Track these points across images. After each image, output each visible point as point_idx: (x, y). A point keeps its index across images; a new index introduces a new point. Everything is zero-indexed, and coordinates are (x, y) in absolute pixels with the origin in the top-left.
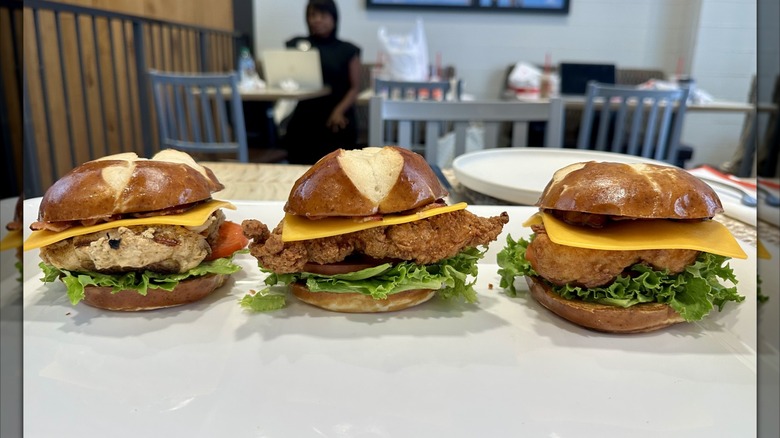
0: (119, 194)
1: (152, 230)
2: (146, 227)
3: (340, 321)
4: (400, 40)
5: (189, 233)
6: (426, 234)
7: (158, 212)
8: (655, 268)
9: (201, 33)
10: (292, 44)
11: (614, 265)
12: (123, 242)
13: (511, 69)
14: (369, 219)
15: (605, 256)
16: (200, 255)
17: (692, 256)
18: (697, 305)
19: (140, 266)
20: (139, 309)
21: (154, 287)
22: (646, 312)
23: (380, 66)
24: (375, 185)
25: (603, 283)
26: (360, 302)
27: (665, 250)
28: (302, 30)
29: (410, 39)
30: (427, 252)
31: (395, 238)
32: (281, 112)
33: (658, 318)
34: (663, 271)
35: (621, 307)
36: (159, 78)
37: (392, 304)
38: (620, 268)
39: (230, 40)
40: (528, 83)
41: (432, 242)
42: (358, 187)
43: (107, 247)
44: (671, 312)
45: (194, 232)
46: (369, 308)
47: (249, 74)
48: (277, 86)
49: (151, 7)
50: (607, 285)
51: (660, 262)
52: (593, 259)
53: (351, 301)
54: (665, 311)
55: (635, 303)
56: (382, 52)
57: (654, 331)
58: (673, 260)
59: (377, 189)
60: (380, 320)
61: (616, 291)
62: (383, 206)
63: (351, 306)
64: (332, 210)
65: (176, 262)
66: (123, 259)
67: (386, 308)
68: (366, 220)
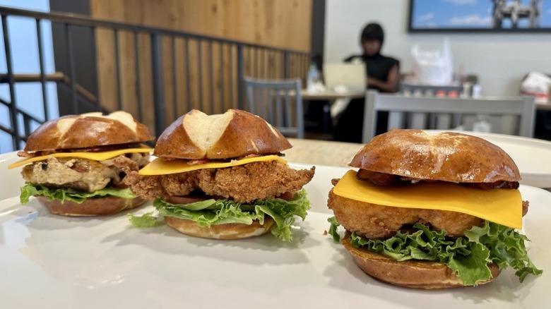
0: (62, 136)
1: (73, 161)
2: (70, 158)
3: (182, 241)
4: (428, 55)
5: (100, 165)
6: (239, 178)
7: (82, 149)
8: (432, 228)
9: (285, 53)
10: (349, 60)
11: (391, 220)
12: (49, 166)
13: (526, 77)
14: (196, 162)
15: (383, 211)
16: (103, 181)
17: (470, 220)
18: (478, 270)
19: (60, 184)
20: (67, 214)
21: (69, 199)
22: (418, 268)
23: (412, 74)
24: (207, 136)
25: (380, 235)
26: (199, 229)
27: (438, 211)
28: (358, 50)
29: (437, 54)
30: (241, 193)
31: (217, 179)
32: (337, 109)
33: (435, 277)
34: (439, 231)
35: (394, 261)
36: (251, 83)
37: (223, 233)
38: (398, 224)
39: (307, 58)
40: (538, 88)
41: (243, 185)
42: (191, 137)
43: (41, 168)
44: (448, 273)
45: (104, 165)
46: (205, 235)
47: (315, 81)
48: (332, 90)
49: (258, 36)
50: (385, 238)
51: (436, 222)
52: (370, 212)
53: (192, 227)
54: (443, 270)
55: (408, 258)
56: (415, 65)
57: (434, 290)
58: (449, 222)
59: (207, 140)
60: (210, 244)
61: (395, 245)
62: (208, 153)
63: (192, 231)
64: (170, 153)
65: (86, 184)
66: (50, 178)
67: (218, 236)
68: (194, 163)
